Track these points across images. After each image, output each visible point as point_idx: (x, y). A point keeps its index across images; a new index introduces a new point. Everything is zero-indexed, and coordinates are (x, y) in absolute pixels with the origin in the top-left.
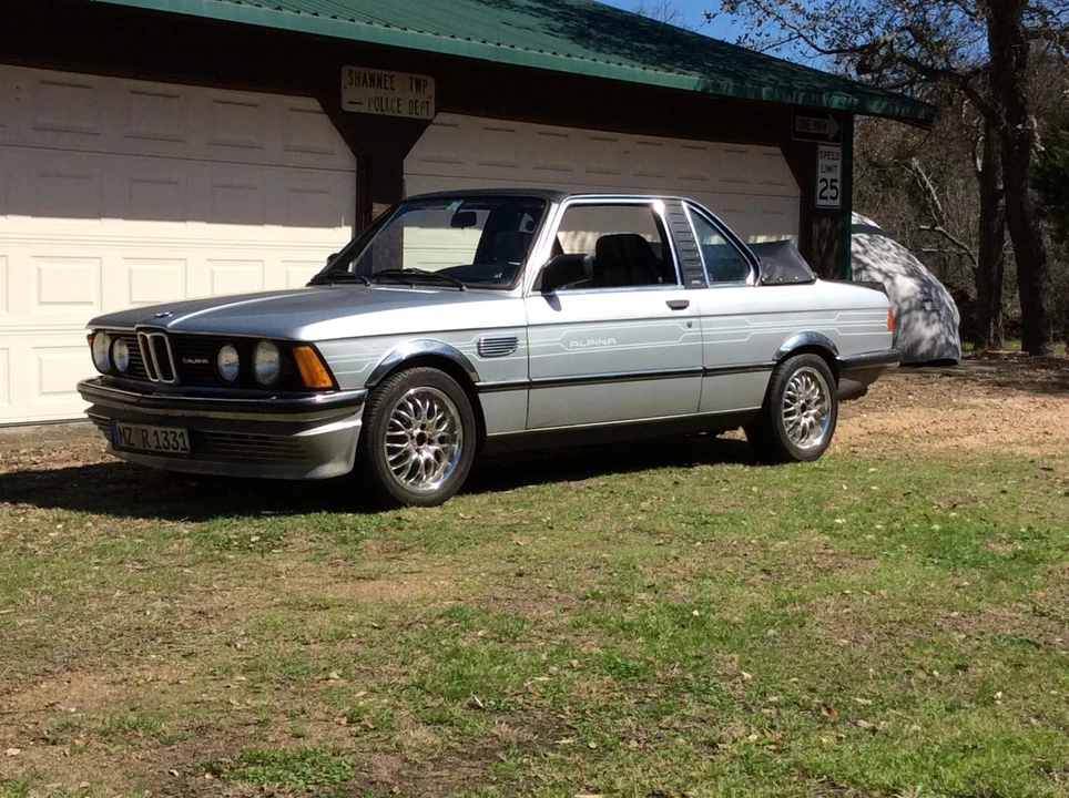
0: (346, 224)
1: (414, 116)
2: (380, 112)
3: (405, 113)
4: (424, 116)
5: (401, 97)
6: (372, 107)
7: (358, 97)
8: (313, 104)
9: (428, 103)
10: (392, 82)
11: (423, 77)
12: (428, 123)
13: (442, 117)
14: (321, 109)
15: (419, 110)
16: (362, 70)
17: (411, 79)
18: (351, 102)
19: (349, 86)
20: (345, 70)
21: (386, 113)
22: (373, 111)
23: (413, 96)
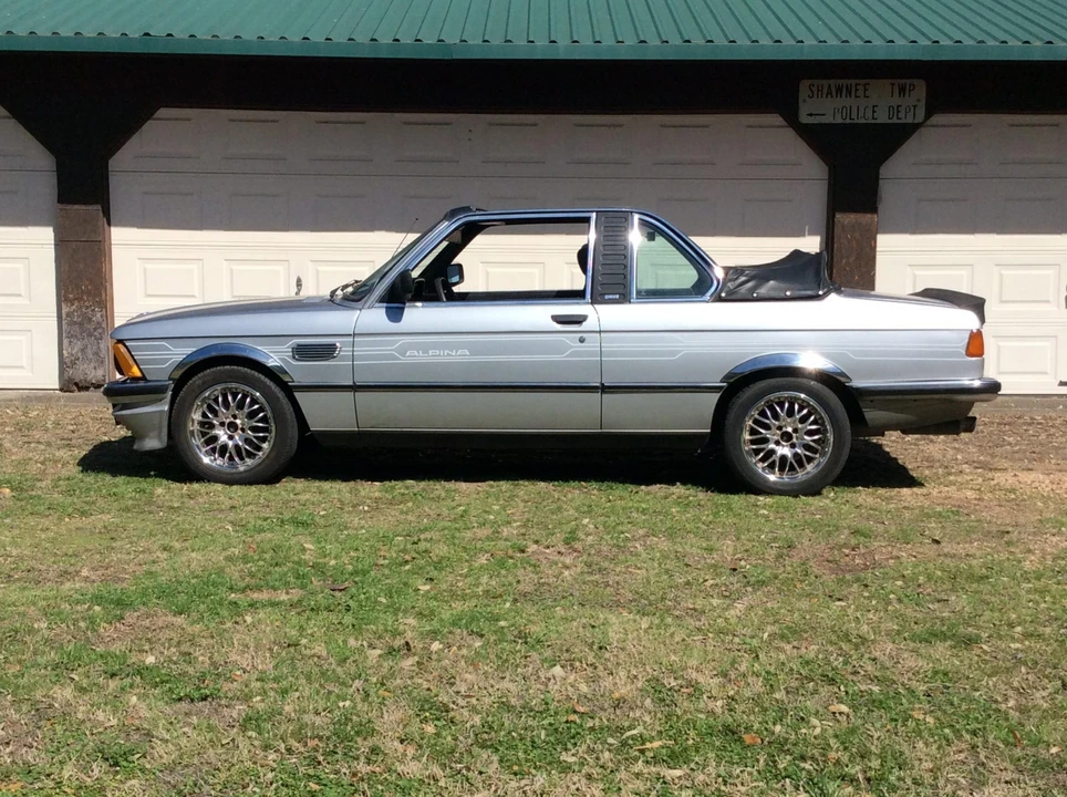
0: (812, 233)
1: (895, 120)
2: (848, 121)
3: (882, 118)
4: (910, 120)
5: (878, 106)
6: (838, 117)
7: (820, 108)
8: (776, 119)
9: (915, 106)
10: (866, 90)
11: (908, 81)
12: (914, 127)
13: (937, 119)
14: (786, 124)
15: (902, 115)
16: (825, 83)
17: (893, 85)
18: (811, 115)
19: (807, 99)
20: (804, 86)
21: (856, 121)
22: (839, 120)
23: (896, 100)
